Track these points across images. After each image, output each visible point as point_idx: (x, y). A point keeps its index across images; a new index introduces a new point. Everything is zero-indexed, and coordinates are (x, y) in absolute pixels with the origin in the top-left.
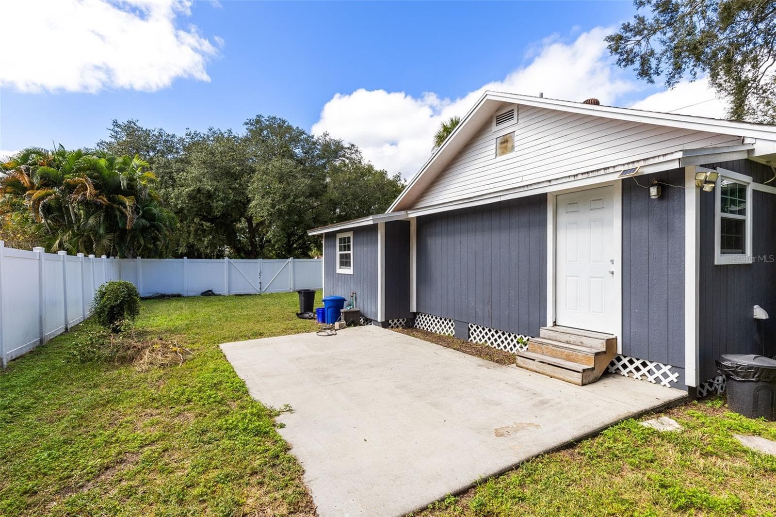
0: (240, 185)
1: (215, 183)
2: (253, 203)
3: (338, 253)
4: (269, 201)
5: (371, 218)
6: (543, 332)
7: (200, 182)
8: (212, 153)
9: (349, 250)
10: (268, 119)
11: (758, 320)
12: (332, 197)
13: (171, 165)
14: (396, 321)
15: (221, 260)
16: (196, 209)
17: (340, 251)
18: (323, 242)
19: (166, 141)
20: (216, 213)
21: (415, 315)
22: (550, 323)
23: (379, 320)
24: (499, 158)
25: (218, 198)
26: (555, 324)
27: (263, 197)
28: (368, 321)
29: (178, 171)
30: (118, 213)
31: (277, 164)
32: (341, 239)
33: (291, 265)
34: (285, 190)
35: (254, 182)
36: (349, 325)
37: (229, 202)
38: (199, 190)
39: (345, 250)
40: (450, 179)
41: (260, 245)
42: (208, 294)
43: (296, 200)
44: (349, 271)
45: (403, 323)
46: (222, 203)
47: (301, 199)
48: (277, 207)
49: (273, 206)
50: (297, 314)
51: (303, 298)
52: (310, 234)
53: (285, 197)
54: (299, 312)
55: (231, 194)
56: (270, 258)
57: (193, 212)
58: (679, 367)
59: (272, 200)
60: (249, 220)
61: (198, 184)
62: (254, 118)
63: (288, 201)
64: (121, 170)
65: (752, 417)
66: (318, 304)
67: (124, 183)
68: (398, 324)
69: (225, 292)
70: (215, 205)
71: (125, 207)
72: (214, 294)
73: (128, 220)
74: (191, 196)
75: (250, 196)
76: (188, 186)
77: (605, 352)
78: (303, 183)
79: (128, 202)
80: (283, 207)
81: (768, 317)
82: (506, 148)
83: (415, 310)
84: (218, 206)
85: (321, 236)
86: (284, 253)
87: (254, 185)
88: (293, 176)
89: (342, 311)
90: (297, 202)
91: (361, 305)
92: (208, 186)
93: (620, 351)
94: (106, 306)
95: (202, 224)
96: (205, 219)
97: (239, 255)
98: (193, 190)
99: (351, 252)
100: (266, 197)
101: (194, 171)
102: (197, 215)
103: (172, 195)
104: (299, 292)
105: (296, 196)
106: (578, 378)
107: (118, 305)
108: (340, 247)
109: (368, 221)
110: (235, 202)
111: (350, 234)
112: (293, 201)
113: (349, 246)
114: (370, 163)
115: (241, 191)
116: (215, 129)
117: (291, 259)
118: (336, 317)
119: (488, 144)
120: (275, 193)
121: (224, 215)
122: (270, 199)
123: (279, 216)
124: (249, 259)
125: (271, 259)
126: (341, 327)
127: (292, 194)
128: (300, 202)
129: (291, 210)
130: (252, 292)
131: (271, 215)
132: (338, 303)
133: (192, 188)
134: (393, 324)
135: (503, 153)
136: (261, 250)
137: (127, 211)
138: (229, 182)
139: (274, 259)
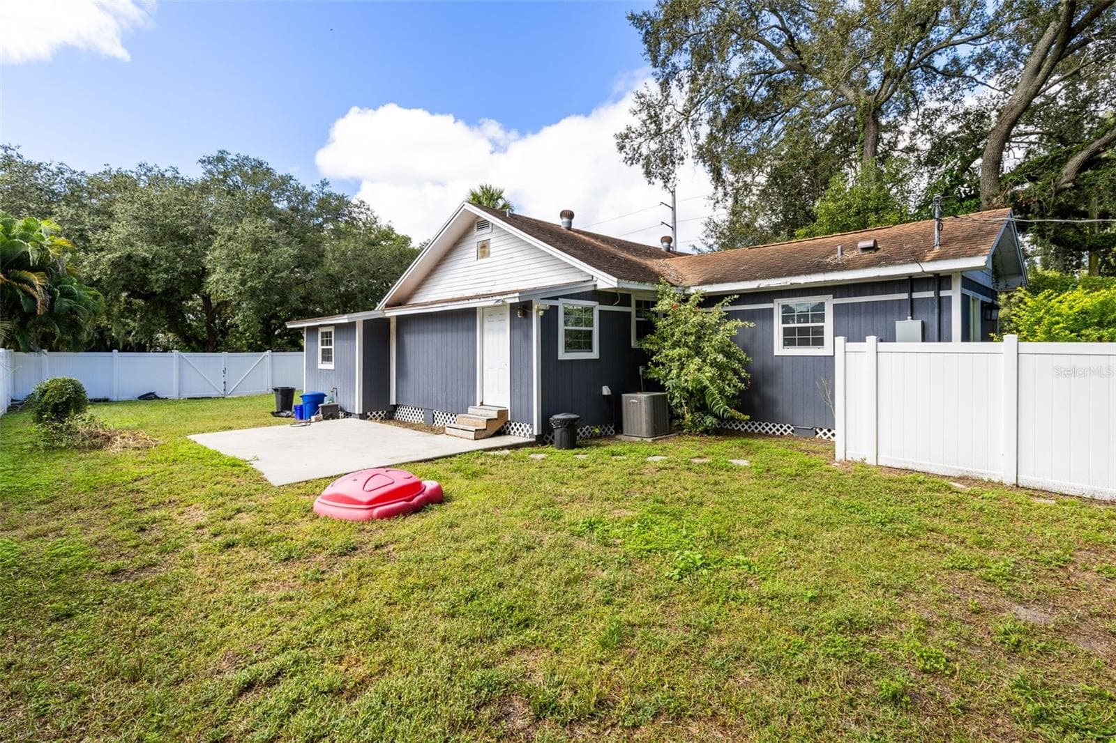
0: (193, 250)
1: (155, 248)
2: (214, 277)
3: (320, 347)
4: (238, 275)
5: (346, 316)
6: (470, 410)
7: (131, 246)
8: (148, 204)
9: (331, 345)
10: (236, 158)
11: (605, 396)
12: (331, 272)
13: (82, 219)
14: (374, 413)
15: (168, 354)
16: (123, 282)
17: (322, 345)
18: (305, 335)
19: (70, 181)
20: (155, 289)
21: (396, 407)
22: (478, 403)
23: (357, 413)
24: (481, 261)
25: (158, 269)
26: (482, 404)
27: (228, 271)
28: (348, 415)
29: (95, 228)
30: (20, 293)
31: (250, 228)
32: (322, 333)
33: (268, 360)
34: (260, 262)
35: (214, 250)
36: (326, 418)
37: (176, 274)
38: (129, 257)
39: (327, 345)
40: (441, 274)
41: (221, 331)
42: (149, 397)
43: (276, 276)
44: (330, 366)
45: (383, 415)
46: (165, 276)
47: (284, 274)
48: (249, 284)
49: (243, 283)
50: (273, 413)
51: (280, 396)
52: (288, 327)
53: (261, 271)
54: (275, 411)
55: (178, 262)
56: (237, 351)
57: (117, 286)
58: (532, 425)
59: (241, 275)
60: (206, 299)
61: (128, 248)
62: (215, 154)
63: (265, 276)
64: (25, 237)
65: (560, 449)
66: (297, 401)
67: (34, 256)
68: (377, 416)
69: (174, 395)
70: (154, 277)
71: (33, 286)
72: (157, 398)
73: (39, 304)
74: (115, 264)
75: (209, 266)
76: (111, 250)
77: (496, 419)
78: (287, 252)
79: (36, 279)
80: (258, 284)
81: (610, 393)
82: (484, 252)
83: (394, 403)
84: (158, 280)
85: (302, 328)
86: (259, 343)
87: (215, 256)
88: (273, 242)
89: (320, 405)
90: (278, 278)
91: (341, 401)
92: (143, 250)
93: (509, 419)
94: (49, 404)
95: (131, 302)
96: (134, 294)
97: (188, 345)
98: (120, 257)
99: (332, 347)
100: (233, 270)
101: (120, 230)
102: (125, 288)
103: (85, 263)
104: (276, 390)
105: (276, 270)
106: (472, 435)
107: (63, 402)
108: (322, 341)
109: (343, 319)
110: (185, 274)
111: (332, 329)
112: (273, 276)
113: (331, 341)
114: (389, 224)
115: (196, 258)
116: (150, 165)
117: (269, 352)
118: (314, 411)
119: (469, 246)
120: (246, 266)
121: (170, 291)
122: (239, 273)
123: (251, 296)
124: (204, 352)
125: (239, 351)
126: (317, 420)
127: (270, 267)
128: (281, 278)
129: (268, 288)
130: (213, 394)
131: (240, 293)
132: (316, 400)
133: (118, 254)
134: (371, 416)
135: (483, 257)
136: (223, 337)
137: (36, 290)
138: (175, 246)
139: (243, 352)
